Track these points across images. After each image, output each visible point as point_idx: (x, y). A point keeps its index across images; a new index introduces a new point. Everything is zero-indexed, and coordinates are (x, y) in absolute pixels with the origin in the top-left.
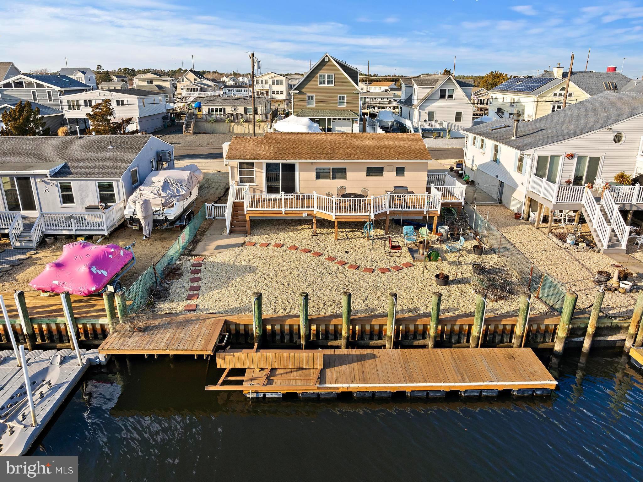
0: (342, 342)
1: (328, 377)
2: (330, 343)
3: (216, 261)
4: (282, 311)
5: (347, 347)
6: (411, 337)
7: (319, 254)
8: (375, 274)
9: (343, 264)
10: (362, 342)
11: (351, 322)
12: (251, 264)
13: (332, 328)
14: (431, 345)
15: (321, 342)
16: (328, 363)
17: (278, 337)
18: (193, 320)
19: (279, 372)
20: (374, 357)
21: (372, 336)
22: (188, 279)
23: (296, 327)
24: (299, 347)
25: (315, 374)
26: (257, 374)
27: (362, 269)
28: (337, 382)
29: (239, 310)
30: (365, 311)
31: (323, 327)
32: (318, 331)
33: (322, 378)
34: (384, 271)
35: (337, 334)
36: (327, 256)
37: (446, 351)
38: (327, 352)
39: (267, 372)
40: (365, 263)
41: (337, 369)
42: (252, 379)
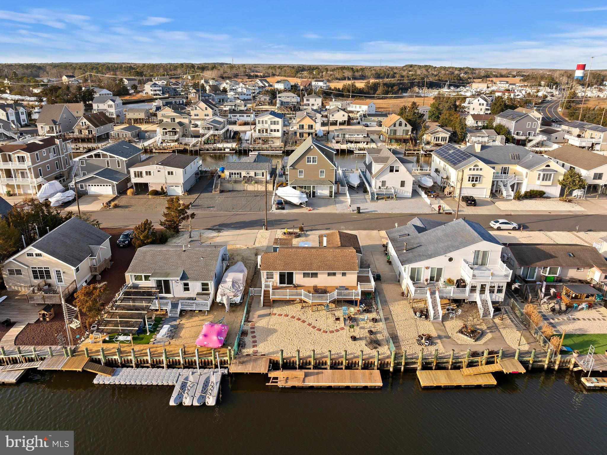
0: (312, 367)
1: (306, 381)
2: (307, 367)
3: (260, 326)
4: (289, 354)
5: (313, 369)
6: (337, 365)
7: (304, 322)
8: (327, 334)
9: (314, 327)
10: (319, 367)
11: (315, 359)
12: (275, 327)
13: (308, 361)
14: (344, 368)
15: (304, 366)
16: (306, 375)
17: (288, 364)
18: (258, 358)
19: (289, 378)
20: (322, 373)
21: (323, 364)
22: (251, 336)
23: (295, 361)
24: (295, 368)
25: (302, 380)
26: (282, 379)
27: (322, 331)
28: (309, 382)
29: (273, 353)
30: (320, 354)
31: (305, 361)
32: (303, 362)
33: (304, 381)
34: (332, 332)
35: (310, 363)
36: (308, 323)
37: (349, 371)
38: (306, 371)
39: (285, 378)
40: (324, 327)
41: (309, 377)
42: (281, 381)
